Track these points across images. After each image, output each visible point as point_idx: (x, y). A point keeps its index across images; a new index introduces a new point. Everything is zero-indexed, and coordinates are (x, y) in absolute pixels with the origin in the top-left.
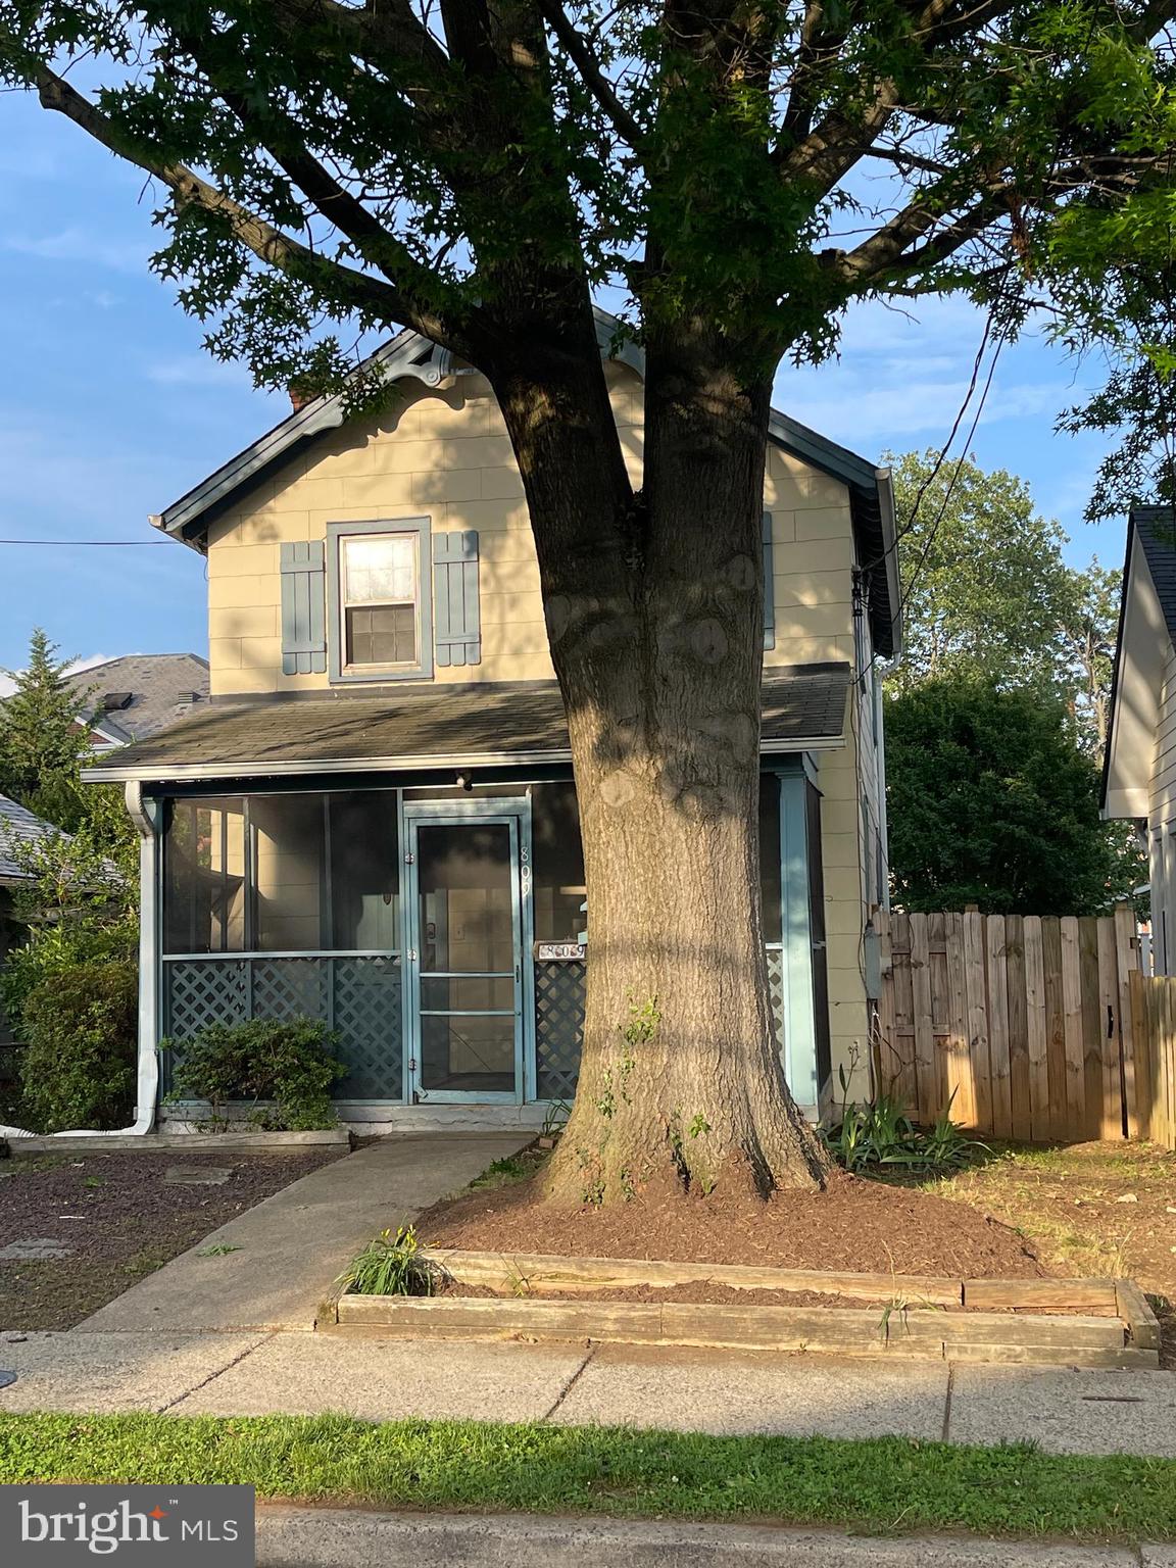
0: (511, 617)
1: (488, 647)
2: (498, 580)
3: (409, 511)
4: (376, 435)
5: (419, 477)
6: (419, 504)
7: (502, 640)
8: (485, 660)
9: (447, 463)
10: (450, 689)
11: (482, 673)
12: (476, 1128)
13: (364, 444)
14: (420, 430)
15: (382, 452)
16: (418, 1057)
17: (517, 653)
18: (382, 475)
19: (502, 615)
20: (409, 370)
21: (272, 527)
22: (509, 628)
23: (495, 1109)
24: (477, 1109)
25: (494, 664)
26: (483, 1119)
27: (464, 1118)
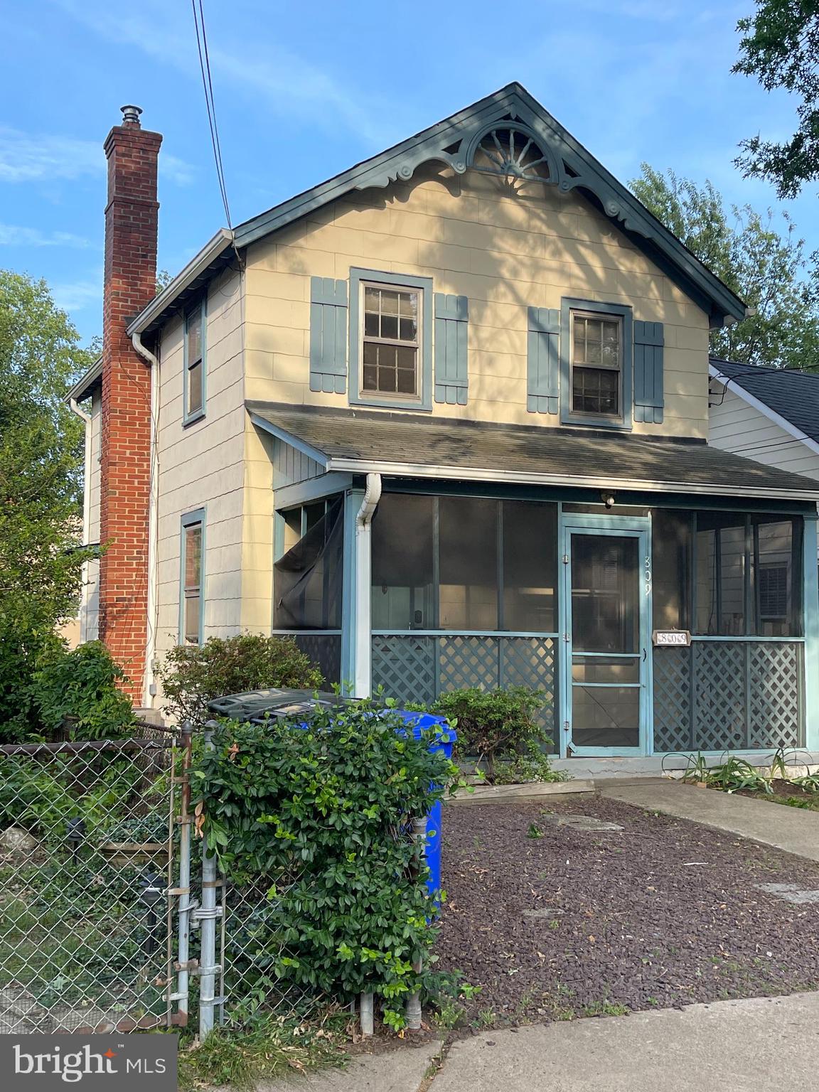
0: (488, 371)
1: (472, 393)
2: (479, 341)
3: (413, 271)
4: (392, 202)
5: (423, 246)
6: (421, 266)
7: (481, 390)
8: (470, 403)
9: (442, 239)
10: (443, 421)
11: (466, 413)
12: (616, 775)
13: (382, 207)
14: (425, 207)
15: (394, 218)
16: (570, 720)
17: (492, 401)
18: (394, 236)
19: (481, 370)
20: (441, 155)
21: (301, 263)
22: (488, 380)
23: (630, 760)
24: (617, 760)
25: (475, 408)
26: (622, 769)
27: (609, 768)
